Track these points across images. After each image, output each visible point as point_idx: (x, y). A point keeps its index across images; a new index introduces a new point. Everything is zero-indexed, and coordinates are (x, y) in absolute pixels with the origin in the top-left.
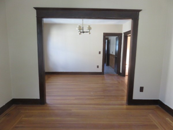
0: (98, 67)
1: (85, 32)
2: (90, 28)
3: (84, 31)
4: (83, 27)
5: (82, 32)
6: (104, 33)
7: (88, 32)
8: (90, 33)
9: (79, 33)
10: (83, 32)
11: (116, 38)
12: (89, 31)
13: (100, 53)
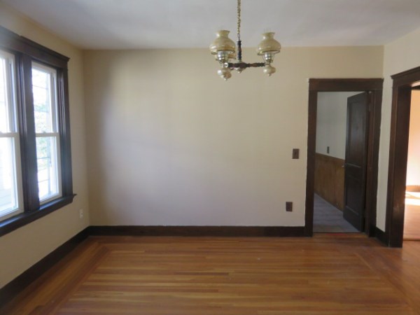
0: (289, 207)
1: (249, 65)
2: (272, 47)
3: (245, 60)
4: (239, 43)
5: (237, 65)
6: (312, 81)
7: (262, 65)
8: (272, 71)
9: (224, 69)
10: (242, 66)
11: (350, 99)
12: (270, 61)
13: (296, 154)
